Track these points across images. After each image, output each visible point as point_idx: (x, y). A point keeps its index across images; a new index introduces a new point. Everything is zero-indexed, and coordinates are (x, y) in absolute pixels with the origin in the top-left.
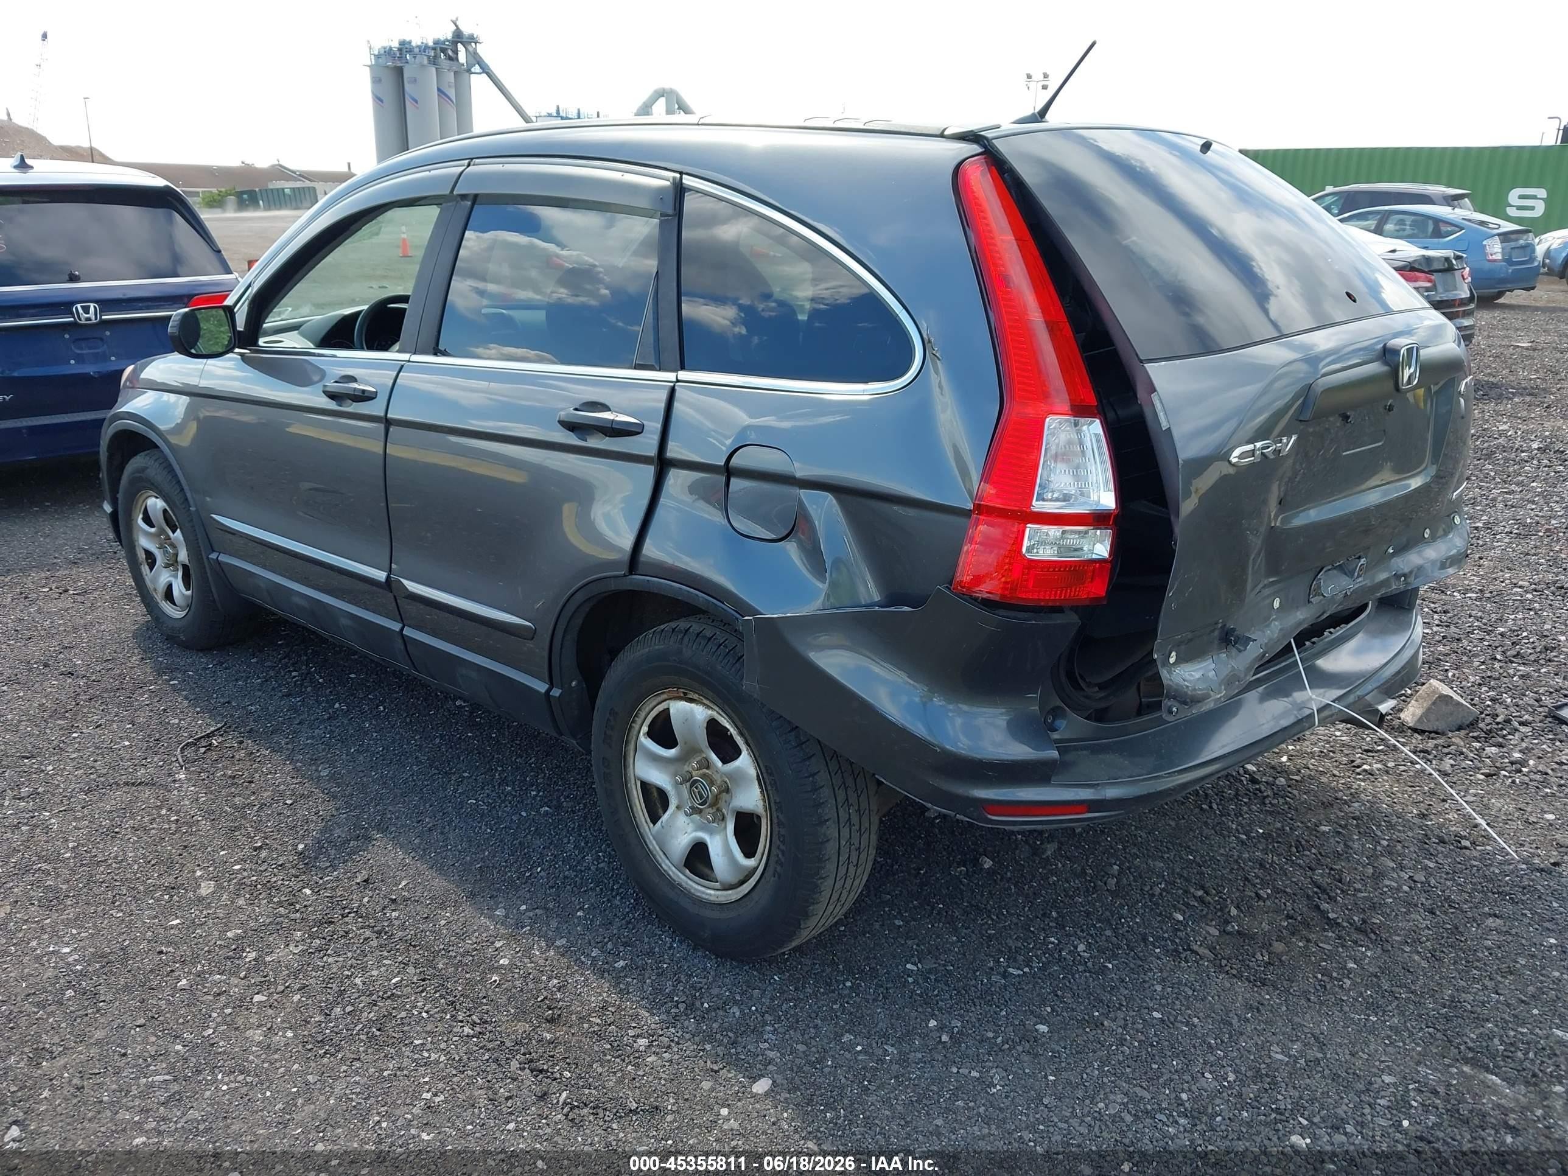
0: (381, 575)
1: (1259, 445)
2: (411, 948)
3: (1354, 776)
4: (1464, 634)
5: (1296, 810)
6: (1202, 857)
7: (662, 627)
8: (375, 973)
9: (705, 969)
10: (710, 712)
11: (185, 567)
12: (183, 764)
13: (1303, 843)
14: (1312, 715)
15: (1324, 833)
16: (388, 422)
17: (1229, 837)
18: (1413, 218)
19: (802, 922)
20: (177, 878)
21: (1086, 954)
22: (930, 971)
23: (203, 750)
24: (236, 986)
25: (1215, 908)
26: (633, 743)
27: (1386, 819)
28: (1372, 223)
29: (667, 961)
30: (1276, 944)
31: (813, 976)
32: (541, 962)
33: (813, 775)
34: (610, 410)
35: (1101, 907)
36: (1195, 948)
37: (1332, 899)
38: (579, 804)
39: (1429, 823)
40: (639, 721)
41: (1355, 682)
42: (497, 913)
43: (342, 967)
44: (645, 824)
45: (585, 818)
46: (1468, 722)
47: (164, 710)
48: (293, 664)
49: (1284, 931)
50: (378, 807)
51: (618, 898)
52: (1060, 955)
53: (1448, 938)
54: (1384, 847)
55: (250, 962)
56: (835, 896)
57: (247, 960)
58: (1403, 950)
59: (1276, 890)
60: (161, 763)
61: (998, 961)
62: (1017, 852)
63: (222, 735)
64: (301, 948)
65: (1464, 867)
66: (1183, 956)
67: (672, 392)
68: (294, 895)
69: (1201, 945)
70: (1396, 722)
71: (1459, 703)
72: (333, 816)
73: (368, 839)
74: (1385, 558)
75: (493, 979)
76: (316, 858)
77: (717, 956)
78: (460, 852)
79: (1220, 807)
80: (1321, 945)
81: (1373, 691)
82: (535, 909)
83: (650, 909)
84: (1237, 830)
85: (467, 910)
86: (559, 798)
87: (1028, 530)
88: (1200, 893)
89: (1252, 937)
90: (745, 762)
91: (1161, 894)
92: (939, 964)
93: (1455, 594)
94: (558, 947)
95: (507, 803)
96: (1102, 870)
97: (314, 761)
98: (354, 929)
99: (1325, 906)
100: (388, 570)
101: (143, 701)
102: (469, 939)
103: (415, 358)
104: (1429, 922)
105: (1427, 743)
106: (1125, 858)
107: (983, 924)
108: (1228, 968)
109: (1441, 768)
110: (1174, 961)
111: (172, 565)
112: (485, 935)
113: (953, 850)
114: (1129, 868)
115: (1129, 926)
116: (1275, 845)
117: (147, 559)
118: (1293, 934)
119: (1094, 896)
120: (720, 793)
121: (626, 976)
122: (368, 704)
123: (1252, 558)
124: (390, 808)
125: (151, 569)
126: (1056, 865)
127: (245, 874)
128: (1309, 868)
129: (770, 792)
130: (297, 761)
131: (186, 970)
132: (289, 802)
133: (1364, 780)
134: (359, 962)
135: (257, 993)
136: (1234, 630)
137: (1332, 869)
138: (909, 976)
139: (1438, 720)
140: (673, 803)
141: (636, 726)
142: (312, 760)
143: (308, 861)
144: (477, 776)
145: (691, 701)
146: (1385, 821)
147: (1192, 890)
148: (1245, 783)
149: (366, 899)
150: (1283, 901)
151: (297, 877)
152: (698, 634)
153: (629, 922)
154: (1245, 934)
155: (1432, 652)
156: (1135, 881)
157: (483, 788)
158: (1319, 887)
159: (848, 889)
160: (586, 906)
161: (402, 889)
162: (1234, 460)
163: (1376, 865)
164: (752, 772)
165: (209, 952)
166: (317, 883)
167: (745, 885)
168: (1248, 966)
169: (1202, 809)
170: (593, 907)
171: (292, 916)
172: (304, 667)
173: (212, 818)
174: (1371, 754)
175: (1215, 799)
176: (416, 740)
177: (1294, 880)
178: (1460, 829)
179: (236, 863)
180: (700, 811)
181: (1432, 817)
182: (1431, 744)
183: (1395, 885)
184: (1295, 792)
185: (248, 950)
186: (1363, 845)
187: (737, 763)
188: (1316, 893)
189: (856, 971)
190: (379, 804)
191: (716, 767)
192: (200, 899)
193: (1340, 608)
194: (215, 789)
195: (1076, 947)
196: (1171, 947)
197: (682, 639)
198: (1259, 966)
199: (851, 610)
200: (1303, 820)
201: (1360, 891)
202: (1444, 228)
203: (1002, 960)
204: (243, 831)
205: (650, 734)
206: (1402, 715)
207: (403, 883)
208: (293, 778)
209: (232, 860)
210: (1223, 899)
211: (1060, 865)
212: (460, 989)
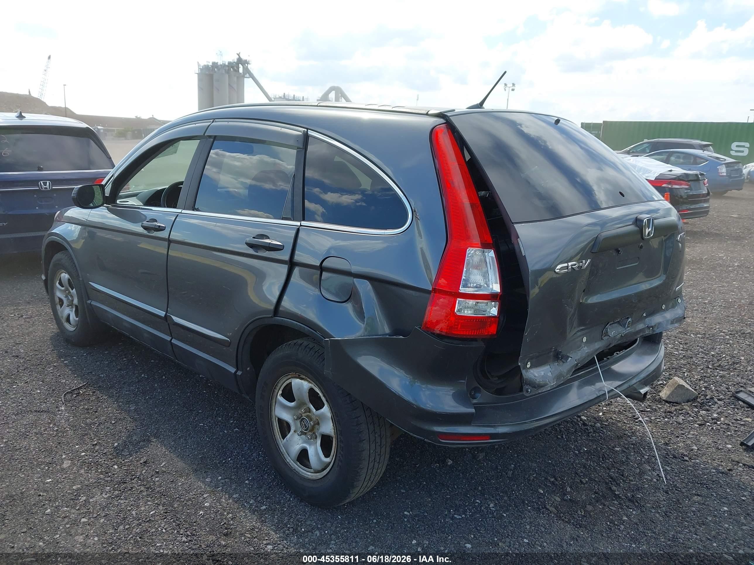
0: (162, 313)
1: (570, 264)
2: (162, 496)
3: (634, 423)
4: (694, 354)
5: (604, 439)
6: (556, 461)
7: (290, 342)
8: (143, 509)
9: (304, 512)
10: (310, 385)
11: (76, 307)
12: (64, 402)
13: (606, 456)
14: (605, 394)
15: (617, 451)
16: (170, 241)
17: (570, 452)
18: (684, 155)
19: (351, 490)
20: (53, 458)
21: (493, 509)
22: (416, 516)
23: (75, 396)
24: (73, 514)
25: (560, 487)
26: (275, 399)
27: (648, 445)
28: (664, 157)
29: (287, 507)
30: (588, 506)
31: (358, 517)
32: (225, 505)
33: (357, 418)
34: (269, 238)
35: (503, 485)
36: (548, 507)
37: (618, 485)
38: (253, 428)
39: (669, 448)
40: (278, 388)
41: (627, 378)
42: (207, 480)
43: (127, 505)
44: (279, 439)
45: (255, 434)
46: (692, 399)
47: (59, 375)
48: (125, 355)
49: (593, 500)
50: (156, 426)
51: (266, 475)
52: (481, 509)
53: (674, 506)
54: (646, 459)
55: (82, 502)
56: (368, 478)
57: (81, 501)
58: (651, 511)
59: (591, 479)
60: (53, 402)
61: (450, 511)
62: (465, 457)
63: (85, 388)
64: (108, 495)
65: (685, 470)
66: (541, 511)
67: (298, 231)
68: (109, 469)
69: (551, 506)
70: (657, 397)
71: (688, 389)
72: (133, 429)
73: (149, 441)
74: (641, 319)
75: (201, 513)
76: (123, 450)
77: (311, 505)
78: (193, 449)
79: (567, 437)
80: (610, 507)
81: (637, 383)
82: (225, 479)
83: (281, 481)
84: (574, 448)
85: (193, 478)
86: (243, 425)
87: (457, 301)
88: (552, 480)
89: (577, 503)
90: (326, 410)
91: (533, 480)
92: (421, 512)
93: (692, 335)
94: (235, 498)
95: (218, 426)
96: (506, 467)
97: (128, 402)
98: (136, 486)
99: (614, 488)
100: (166, 311)
101: (50, 371)
102: (192, 493)
103: (184, 211)
104: (665, 498)
105: (672, 408)
106: (518, 461)
107: (444, 493)
108: (563, 518)
109: (677, 420)
110: (537, 514)
111: (71, 305)
112: (199, 491)
113: (434, 455)
114: (519, 466)
115: (516, 495)
116: (592, 456)
117: (59, 302)
118: (597, 501)
119: (501, 480)
120: (314, 425)
121: (265, 514)
122: (158, 375)
123: (569, 318)
124: (162, 426)
125: (61, 307)
126: (484, 464)
127: (87, 457)
128: (608, 468)
129: (337, 425)
130: (120, 402)
131: (51, 505)
132: (113, 422)
133: (639, 426)
134: (136, 503)
135: (83, 518)
136: (561, 352)
137: (619, 469)
138: (405, 518)
139: (677, 397)
140: (293, 429)
141: (277, 391)
142: (127, 402)
143: (118, 452)
144: (205, 412)
145: (302, 379)
146: (647, 446)
147: (549, 478)
148: (580, 425)
149: (144, 471)
150: (594, 485)
151: (112, 459)
152: (306, 346)
153: (270, 487)
154: (573, 501)
155: (678, 363)
156: (521, 473)
157: (207, 418)
158: (612, 478)
159: (374, 474)
160: (250, 478)
161: (162, 466)
162: (557, 271)
163: (641, 468)
164: (329, 415)
165: (63, 496)
166: (121, 463)
167: (325, 471)
168: (574, 517)
169: (558, 438)
170: (253, 479)
171: (106, 479)
172: (130, 356)
173: (74, 429)
174: (644, 413)
175: (565, 433)
176: (178, 394)
177: (600, 474)
178: (684, 451)
179: (83, 452)
180: (305, 434)
181: (671, 445)
182: (673, 409)
183: (650, 478)
184: (605, 431)
185: (82, 495)
186: (636, 458)
187: (322, 410)
188: (610, 481)
189: (379, 515)
190: (156, 424)
191: (313, 412)
192: (63, 469)
193: (619, 342)
194: (78, 415)
195: (489, 505)
196: (536, 506)
197: (298, 349)
198: (579, 517)
199: (375, 337)
200: (607, 444)
201: (632, 481)
202: (699, 160)
203: (452, 511)
204: (89, 436)
205: (282, 395)
206: (661, 394)
207: (163, 464)
208: (117, 410)
209: (81, 450)
210: (564, 483)
211: (485, 464)
212: (183, 518)
